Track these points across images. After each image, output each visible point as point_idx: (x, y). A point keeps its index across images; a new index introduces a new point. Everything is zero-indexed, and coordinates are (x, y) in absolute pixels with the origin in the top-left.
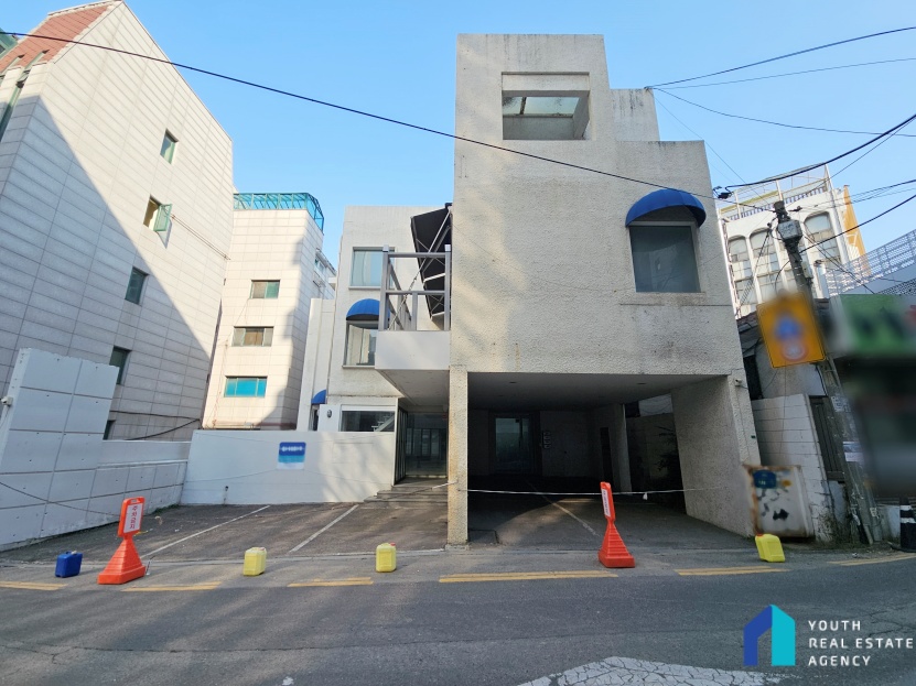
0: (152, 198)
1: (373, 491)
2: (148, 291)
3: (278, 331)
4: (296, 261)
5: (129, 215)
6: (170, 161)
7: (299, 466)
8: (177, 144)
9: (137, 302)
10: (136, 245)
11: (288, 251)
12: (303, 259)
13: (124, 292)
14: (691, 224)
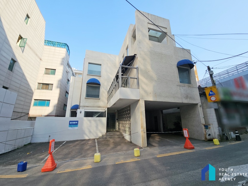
0: (20, 36)
1: (100, 135)
2: (15, 67)
3: (54, 86)
4: (62, 64)
5: (13, 40)
6: (27, 24)
7: (76, 128)
8: (29, 19)
9: (12, 71)
10: (13, 51)
11: (59, 61)
12: (64, 64)
13: (8, 66)
14: (189, 68)
